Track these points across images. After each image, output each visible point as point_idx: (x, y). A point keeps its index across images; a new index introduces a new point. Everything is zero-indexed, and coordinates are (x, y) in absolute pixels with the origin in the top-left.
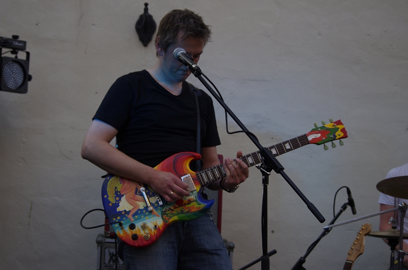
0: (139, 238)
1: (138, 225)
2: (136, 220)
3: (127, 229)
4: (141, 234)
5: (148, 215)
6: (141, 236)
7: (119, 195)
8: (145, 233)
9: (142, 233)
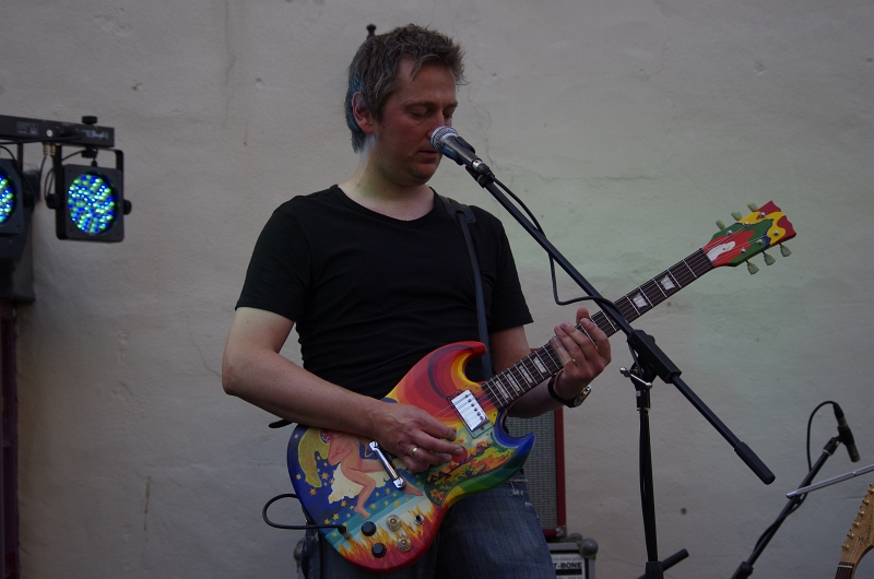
0: (389, 550)
1: (381, 523)
2: (374, 512)
3: (358, 537)
4: (390, 542)
5: (397, 498)
6: (392, 546)
7: (326, 469)
8: (399, 537)
9: (393, 537)
